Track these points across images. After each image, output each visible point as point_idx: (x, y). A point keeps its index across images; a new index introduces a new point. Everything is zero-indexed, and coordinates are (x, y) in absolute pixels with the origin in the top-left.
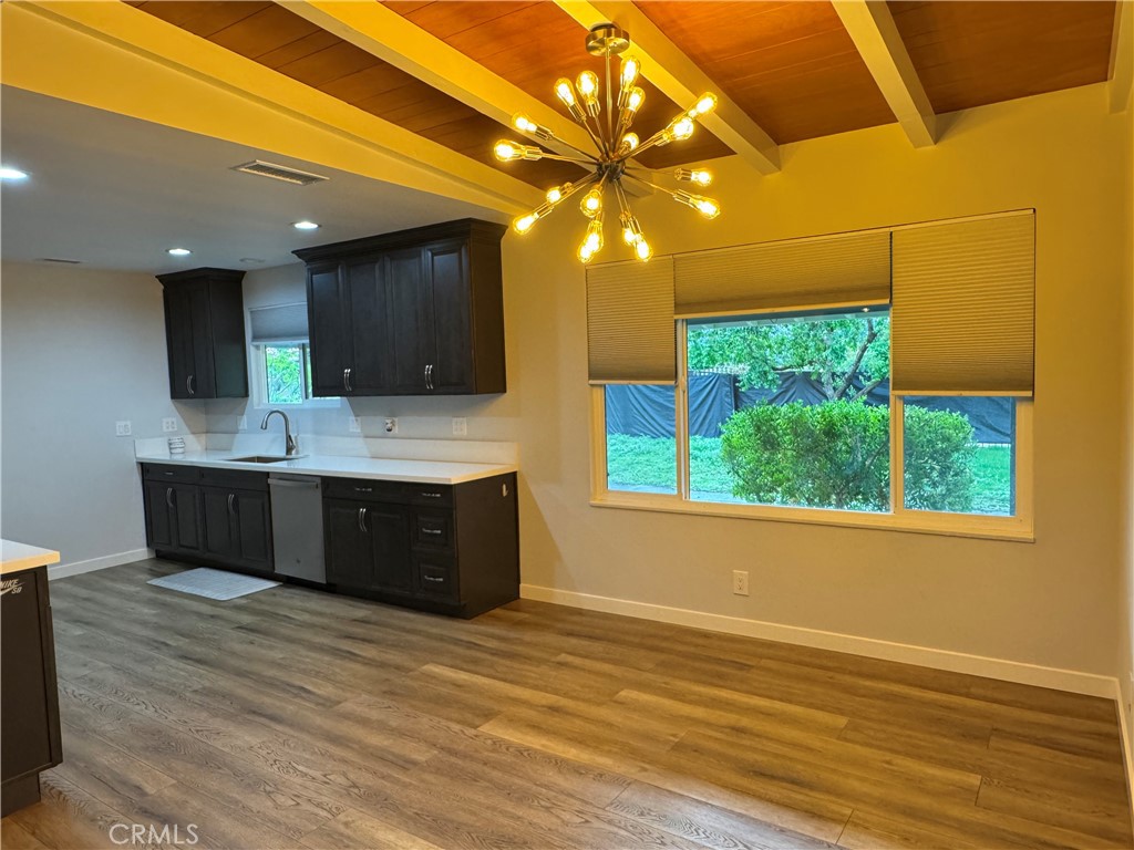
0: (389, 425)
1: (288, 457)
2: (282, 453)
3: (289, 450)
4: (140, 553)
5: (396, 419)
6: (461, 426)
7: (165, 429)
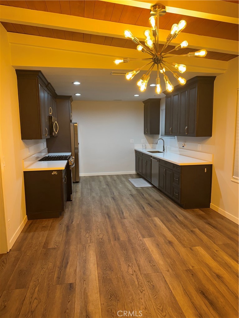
0: (183, 145)
1: (164, 152)
2: (162, 151)
3: (164, 150)
4: (134, 172)
5: (186, 143)
6: (200, 147)
7: (142, 142)
